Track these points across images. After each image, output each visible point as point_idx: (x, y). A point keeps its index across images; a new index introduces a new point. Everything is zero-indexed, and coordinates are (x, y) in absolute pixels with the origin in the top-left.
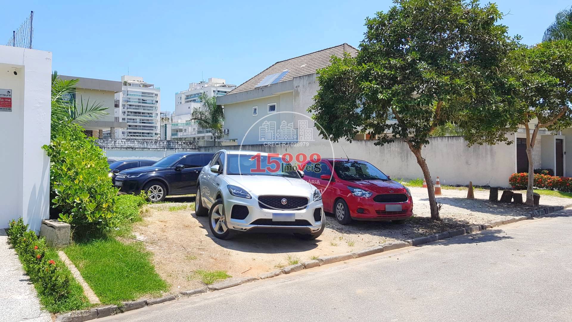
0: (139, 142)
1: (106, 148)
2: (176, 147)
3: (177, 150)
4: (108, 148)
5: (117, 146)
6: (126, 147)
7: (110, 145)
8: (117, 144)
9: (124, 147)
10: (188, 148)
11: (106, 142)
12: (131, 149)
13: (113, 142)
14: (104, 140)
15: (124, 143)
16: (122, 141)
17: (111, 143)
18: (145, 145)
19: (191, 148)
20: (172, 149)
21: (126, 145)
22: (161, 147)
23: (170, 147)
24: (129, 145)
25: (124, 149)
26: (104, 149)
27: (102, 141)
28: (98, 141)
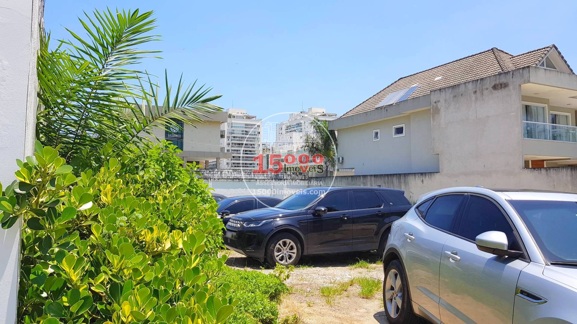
0: (246, 172)
1: (212, 179)
2: (285, 178)
3: (286, 181)
4: (215, 179)
5: (223, 177)
6: (232, 178)
7: (216, 176)
8: (224, 175)
9: (230, 178)
10: (298, 179)
11: (212, 173)
12: (238, 180)
13: (219, 173)
14: (210, 170)
15: (230, 173)
16: (228, 172)
17: (217, 174)
18: (252, 175)
19: (300, 178)
20: (281, 179)
21: (233, 175)
22: (269, 178)
23: (278, 178)
24: (236, 175)
25: (231, 180)
26: (210, 180)
27: (208, 172)
28: (204, 172)
